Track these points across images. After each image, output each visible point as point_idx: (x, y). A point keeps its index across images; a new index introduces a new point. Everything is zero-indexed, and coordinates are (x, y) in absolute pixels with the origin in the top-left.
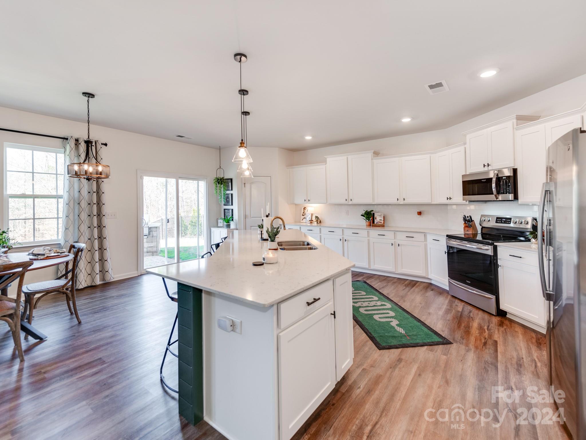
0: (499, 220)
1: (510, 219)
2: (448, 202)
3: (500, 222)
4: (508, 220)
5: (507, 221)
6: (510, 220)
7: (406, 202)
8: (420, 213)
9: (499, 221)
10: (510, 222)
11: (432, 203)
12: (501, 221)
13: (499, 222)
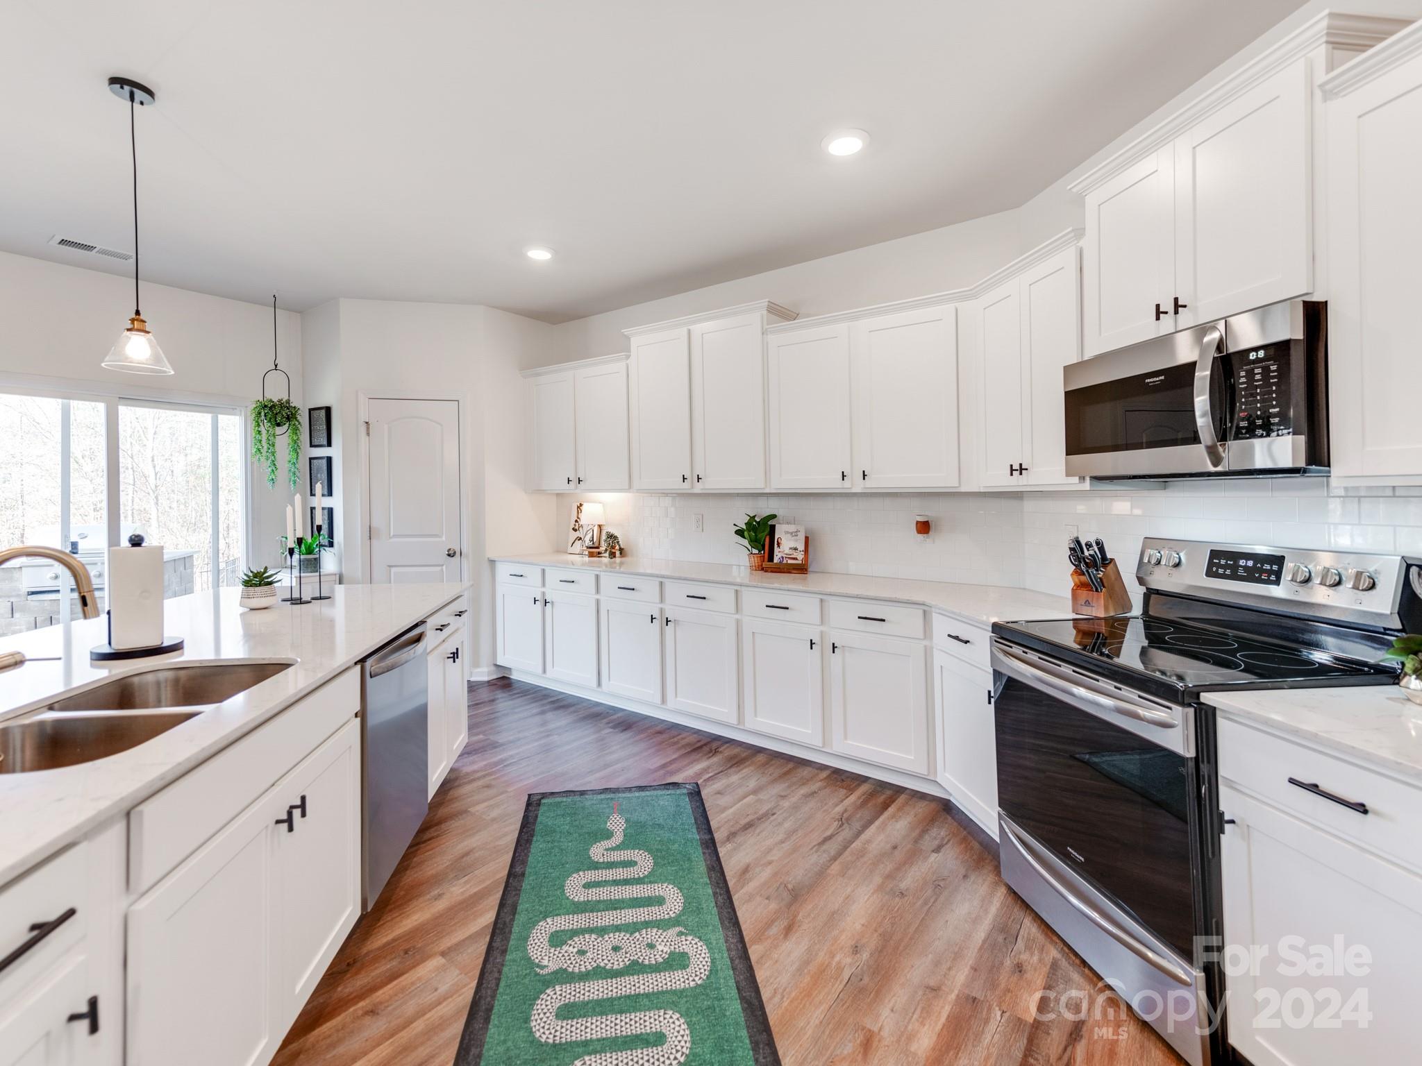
0: (1223, 562)
1: (1279, 560)
2: (1016, 483)
3: (1228, 572)
4: (1267, 567)
5: (1262, 571)
6: (1275, 567)
7: (872, 484)
8: (924, 527)
9: (1225, 567)
10: (1278, 575)
11: (963, 489)
12: (1235, 568)
13: (1221, 571)
